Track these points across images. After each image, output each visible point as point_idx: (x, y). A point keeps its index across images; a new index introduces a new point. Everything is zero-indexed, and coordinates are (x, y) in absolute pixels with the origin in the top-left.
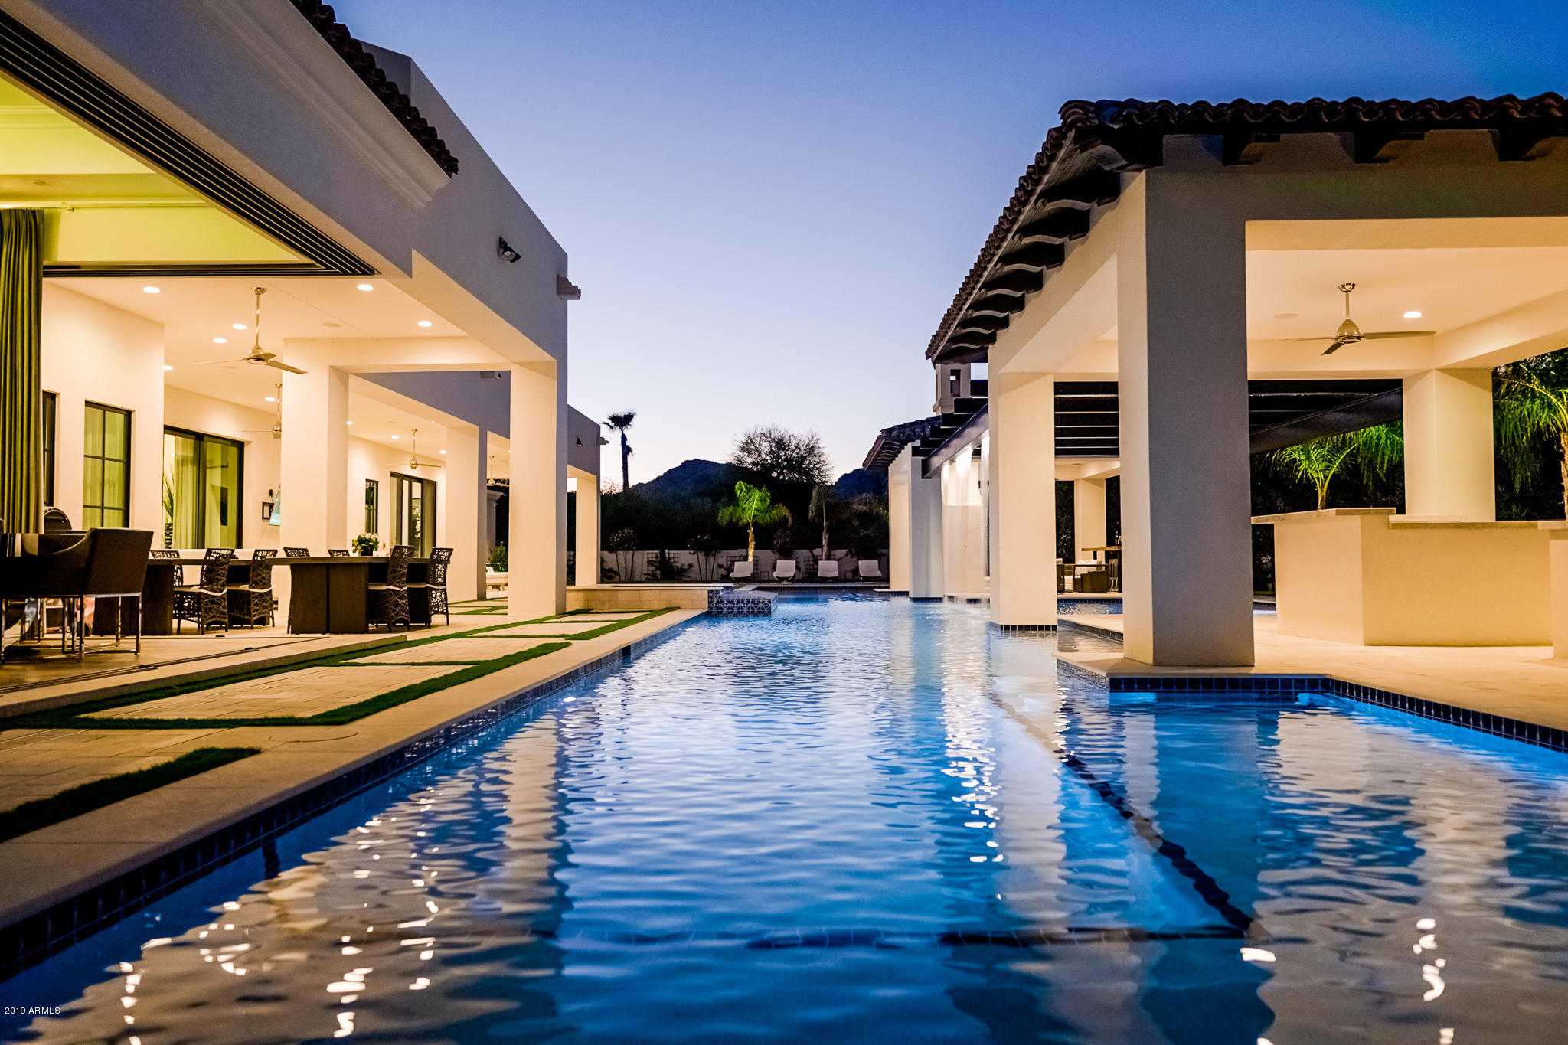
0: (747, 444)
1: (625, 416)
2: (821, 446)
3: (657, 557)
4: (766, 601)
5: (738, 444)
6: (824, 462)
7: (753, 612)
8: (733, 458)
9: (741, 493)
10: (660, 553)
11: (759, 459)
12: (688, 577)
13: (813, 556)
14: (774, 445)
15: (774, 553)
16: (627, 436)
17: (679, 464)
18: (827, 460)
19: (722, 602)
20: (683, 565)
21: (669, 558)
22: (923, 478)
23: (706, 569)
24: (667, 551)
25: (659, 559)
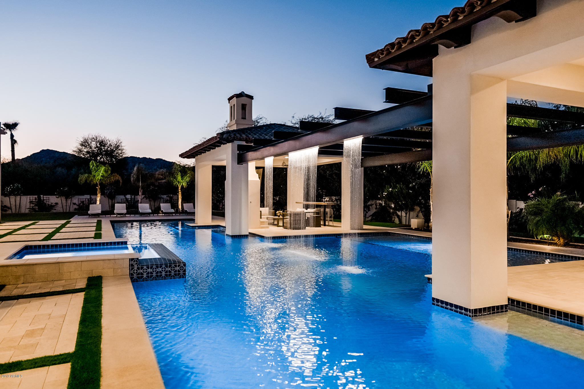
0: (84, 142)
1: (13, 124)
2: (123, 145)
3: (36, 199)
4: (182, 265)
5: (79, 142)
6: (124, 153)
7: (170, 275)
8: (77, 149)
9: (92, 167)
10: (38, 197)
11: (91, 150)
12: (55, 209)
13: (126, 198)
14: (98, 144)
15: (105, 197)
16: (14, 134)
17: (39, 151)
18: (125, 152)
19: (142, 268)
20: (52, 203)
21: (44, 200)
22: (238, 164)
23: (66, 206)
24: (42, 196)
25: (37, 200)
